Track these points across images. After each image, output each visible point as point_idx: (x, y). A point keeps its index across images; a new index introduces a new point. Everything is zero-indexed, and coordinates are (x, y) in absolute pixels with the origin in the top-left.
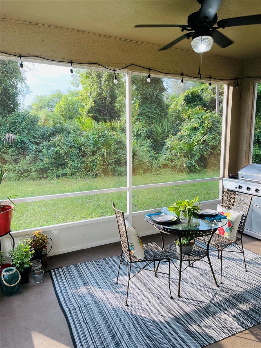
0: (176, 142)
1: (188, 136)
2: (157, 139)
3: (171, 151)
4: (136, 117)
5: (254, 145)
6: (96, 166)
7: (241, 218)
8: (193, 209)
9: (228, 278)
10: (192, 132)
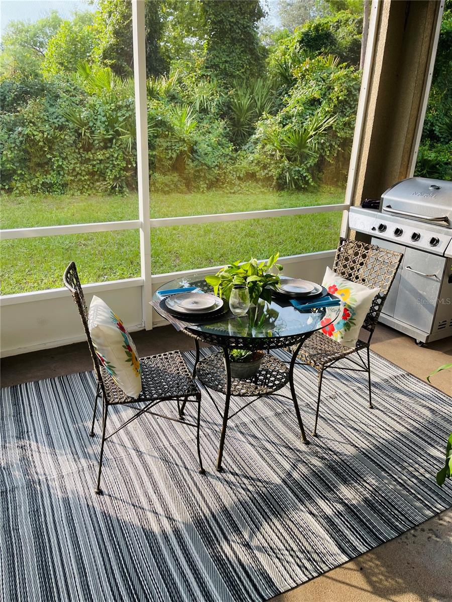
0: (274, 128)
1: (298, 117)
2: (239, 121)
3: (263, 147)
4: (199, 72)
5: (422, 141)
6: (111, 171)
7: (373, 301)
8: (262, 283)
9: (331, 423)
10: (308, 109)
